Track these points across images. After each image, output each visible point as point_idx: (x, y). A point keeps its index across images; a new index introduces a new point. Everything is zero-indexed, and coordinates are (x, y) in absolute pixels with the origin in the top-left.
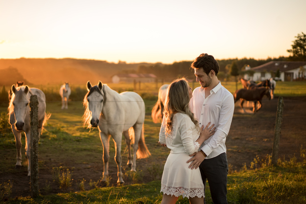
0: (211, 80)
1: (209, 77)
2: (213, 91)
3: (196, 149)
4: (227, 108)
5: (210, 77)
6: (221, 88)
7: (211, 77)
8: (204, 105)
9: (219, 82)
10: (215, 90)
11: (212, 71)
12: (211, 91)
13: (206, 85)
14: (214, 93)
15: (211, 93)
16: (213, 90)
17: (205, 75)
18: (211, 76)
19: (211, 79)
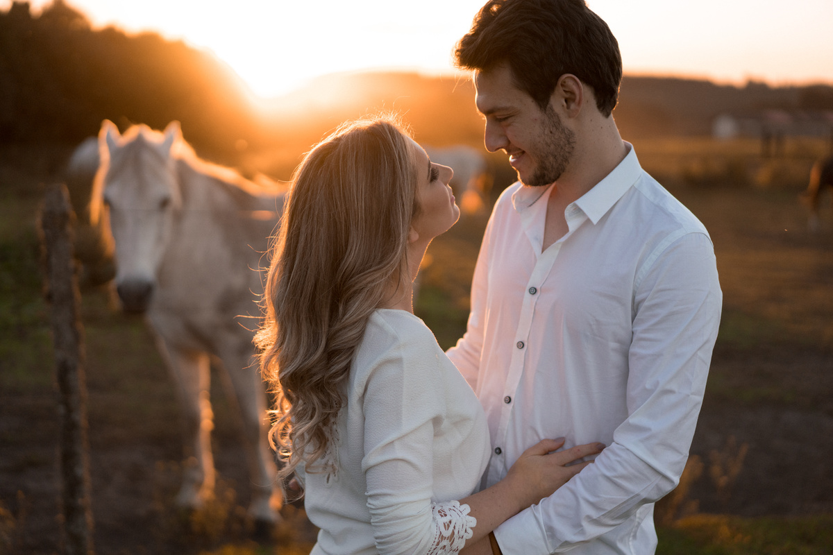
0: (569, 137)
1: (557, 123)
2: (579, 211)
3: (445, 543)
4: (672, 314)
5: (559, 122)
6: (633, 190)
7: (569, 123)
8: (534, 291)
9: (628, 150)
10: (594, 202)
11: (570, 81)
12: (568, 210)
13: (543, 167)
14: (588, 221)
15: (573, 224)
16: (582, 202)
17: (528, 106)
18: (570, 117)
19: (571, 134)
